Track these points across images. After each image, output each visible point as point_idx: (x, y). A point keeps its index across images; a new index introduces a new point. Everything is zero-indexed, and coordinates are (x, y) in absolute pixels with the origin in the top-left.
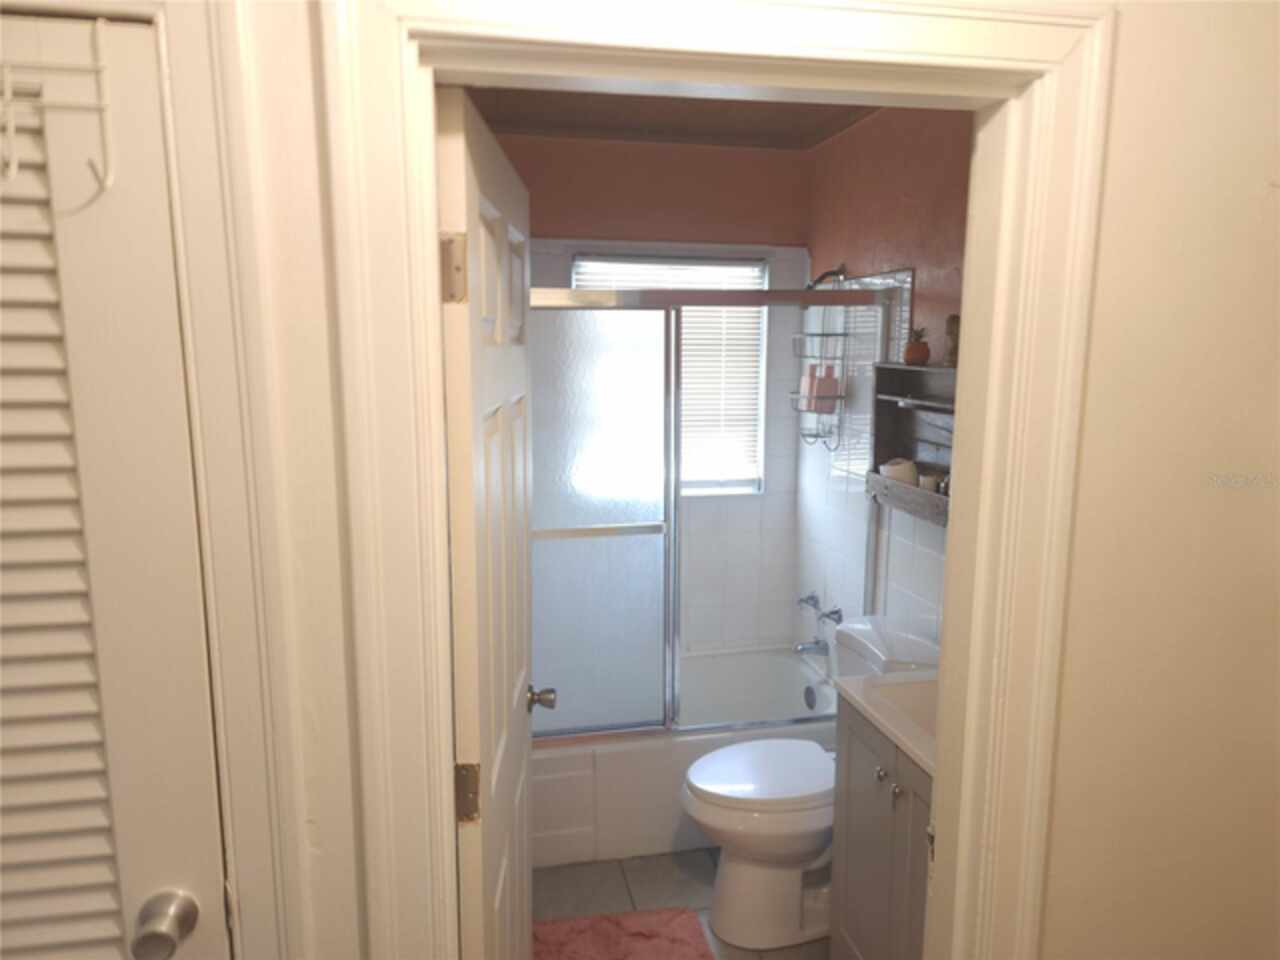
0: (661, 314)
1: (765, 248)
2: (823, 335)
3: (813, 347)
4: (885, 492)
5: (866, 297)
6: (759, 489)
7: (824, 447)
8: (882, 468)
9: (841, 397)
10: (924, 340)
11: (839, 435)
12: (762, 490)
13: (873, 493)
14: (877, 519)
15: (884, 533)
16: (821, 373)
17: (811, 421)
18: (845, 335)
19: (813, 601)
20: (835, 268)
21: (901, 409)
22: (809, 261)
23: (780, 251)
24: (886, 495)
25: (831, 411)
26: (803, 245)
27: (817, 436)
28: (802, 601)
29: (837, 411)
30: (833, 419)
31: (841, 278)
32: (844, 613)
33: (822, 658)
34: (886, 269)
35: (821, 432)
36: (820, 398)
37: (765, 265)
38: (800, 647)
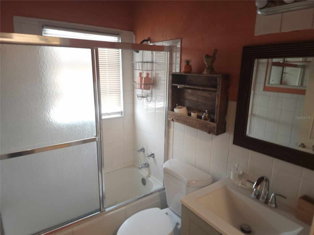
0: (89, 50)
1: (119, 30)
2: (142, 62)
3: (138, 66)
4: (178, 118)
5: (161, 49)
6: (122, 115)
7: (146, 100)
8: (175, 110)
9: (151, 84)
10: (190, 64)
11: (151, 97)
12: (123, 115)
13: (172, 118)
14: (168, 125)
15: (171, 130)
16: (144, 75)
17: (139, 92)
18: (152, 62)
19: (143, 150)
20: (146, 39)
21: (179, 89)
22: (134, 36)
23: (125, 32)
24: (178, 119)
25: (149, 89)
26: (132, 30)
27: (143, 97)
28: (139, 151)
29: (151, 89)
30: (149, 92)
31: (149, 42)
32: (155, 154)
33: (147, 169)
34: (168, 39)
35: (144, 95)
36: (145, 84)
37: (120, 36)
38: (140, 167)
